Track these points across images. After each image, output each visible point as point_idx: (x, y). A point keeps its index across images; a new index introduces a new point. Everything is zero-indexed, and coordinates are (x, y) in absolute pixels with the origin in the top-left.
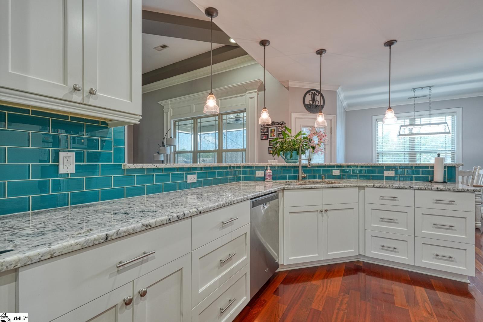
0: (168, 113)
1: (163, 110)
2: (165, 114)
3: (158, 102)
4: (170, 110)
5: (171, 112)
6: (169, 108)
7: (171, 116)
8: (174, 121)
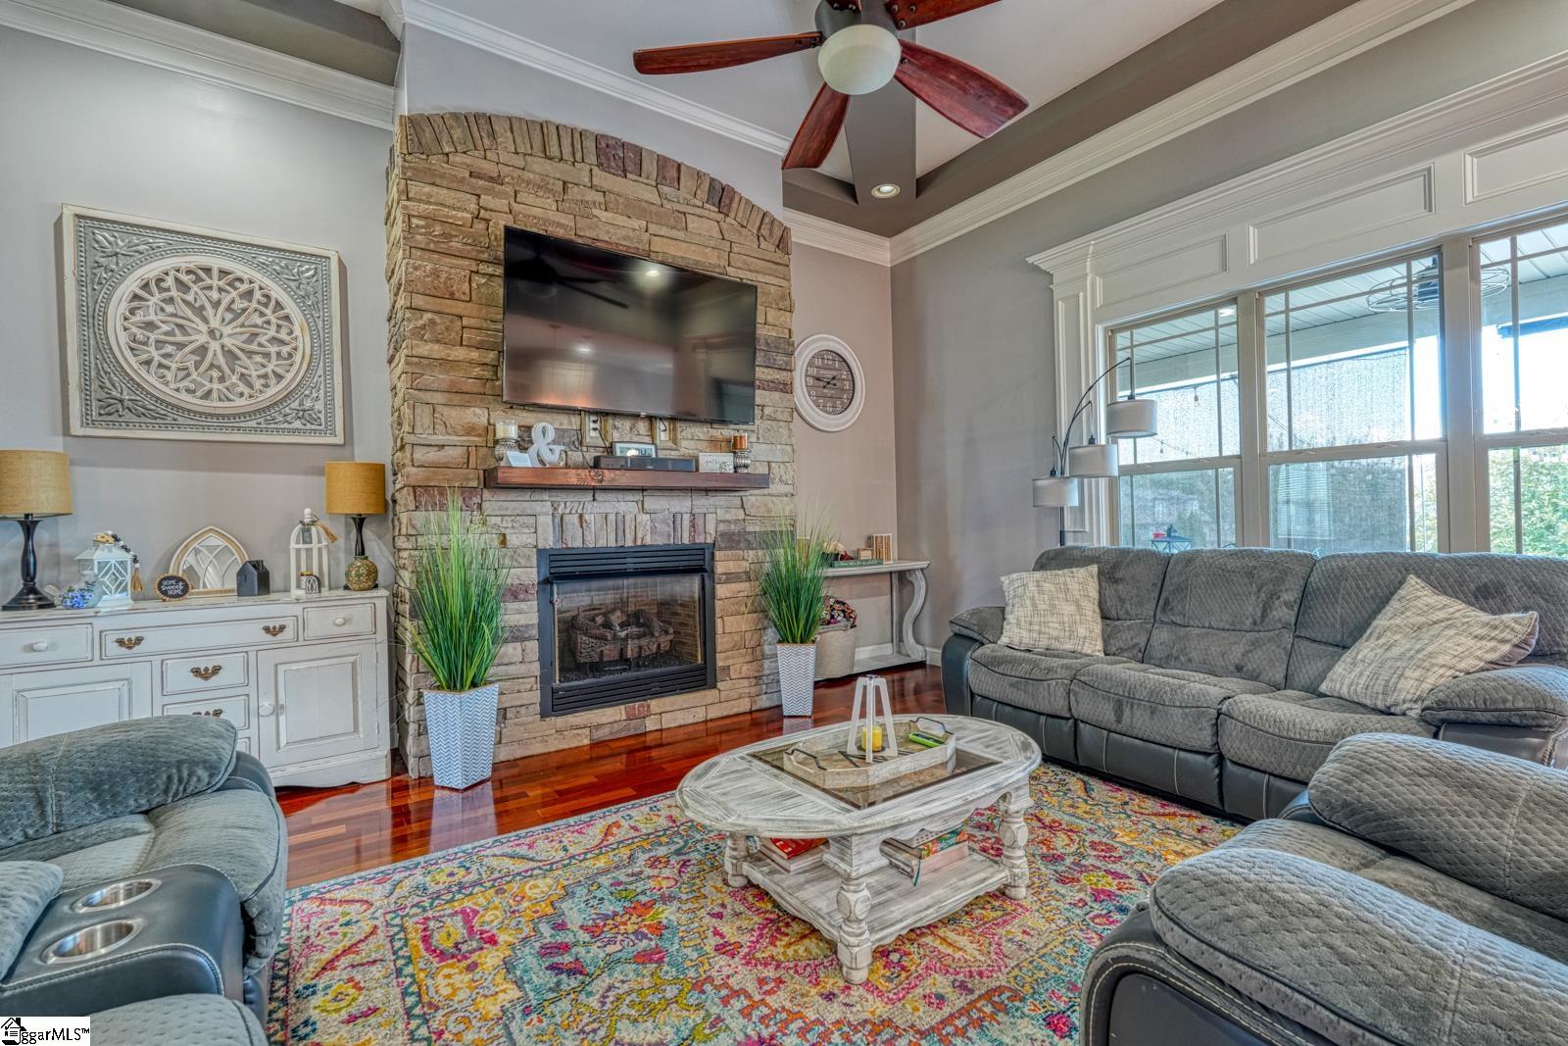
0: (1081, 294)
1: (1051, 291)
2: (1061, 307)
3: (1030, 260)
4: (1088, 282)
5: (1094, 290)
6: (1086, 275)
7: (1093, 311)
8: (1106, 329)
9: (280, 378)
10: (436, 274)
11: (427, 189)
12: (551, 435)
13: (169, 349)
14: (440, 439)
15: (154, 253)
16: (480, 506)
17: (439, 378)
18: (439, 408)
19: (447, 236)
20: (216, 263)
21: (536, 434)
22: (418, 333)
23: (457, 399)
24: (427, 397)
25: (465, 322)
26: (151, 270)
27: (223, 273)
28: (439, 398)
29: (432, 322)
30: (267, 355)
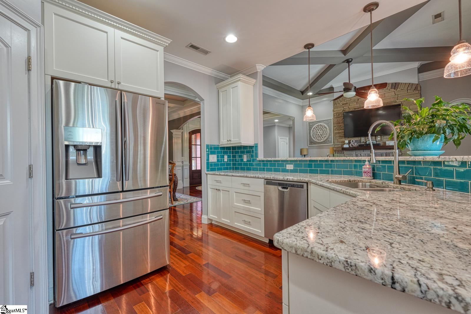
9: (326, 136)
10: (337, 121)
11: (336, 109)
12: (354, 141)
13: (316, 135)
14: (338, 144)
15: (315, 124)
16: (344, 153)
17: (338, 135)
18: (338, 140)
19: (339, 115)
20: (319, 124)
21: (351, 141)
22: (335, 130)
23: (340, 138)
24: (336, 138)
25: (341, 126)
26: (314, 127)
27: (320, 125)
28: (338, 138)
29: (337, 128)
30: (325, 134)
